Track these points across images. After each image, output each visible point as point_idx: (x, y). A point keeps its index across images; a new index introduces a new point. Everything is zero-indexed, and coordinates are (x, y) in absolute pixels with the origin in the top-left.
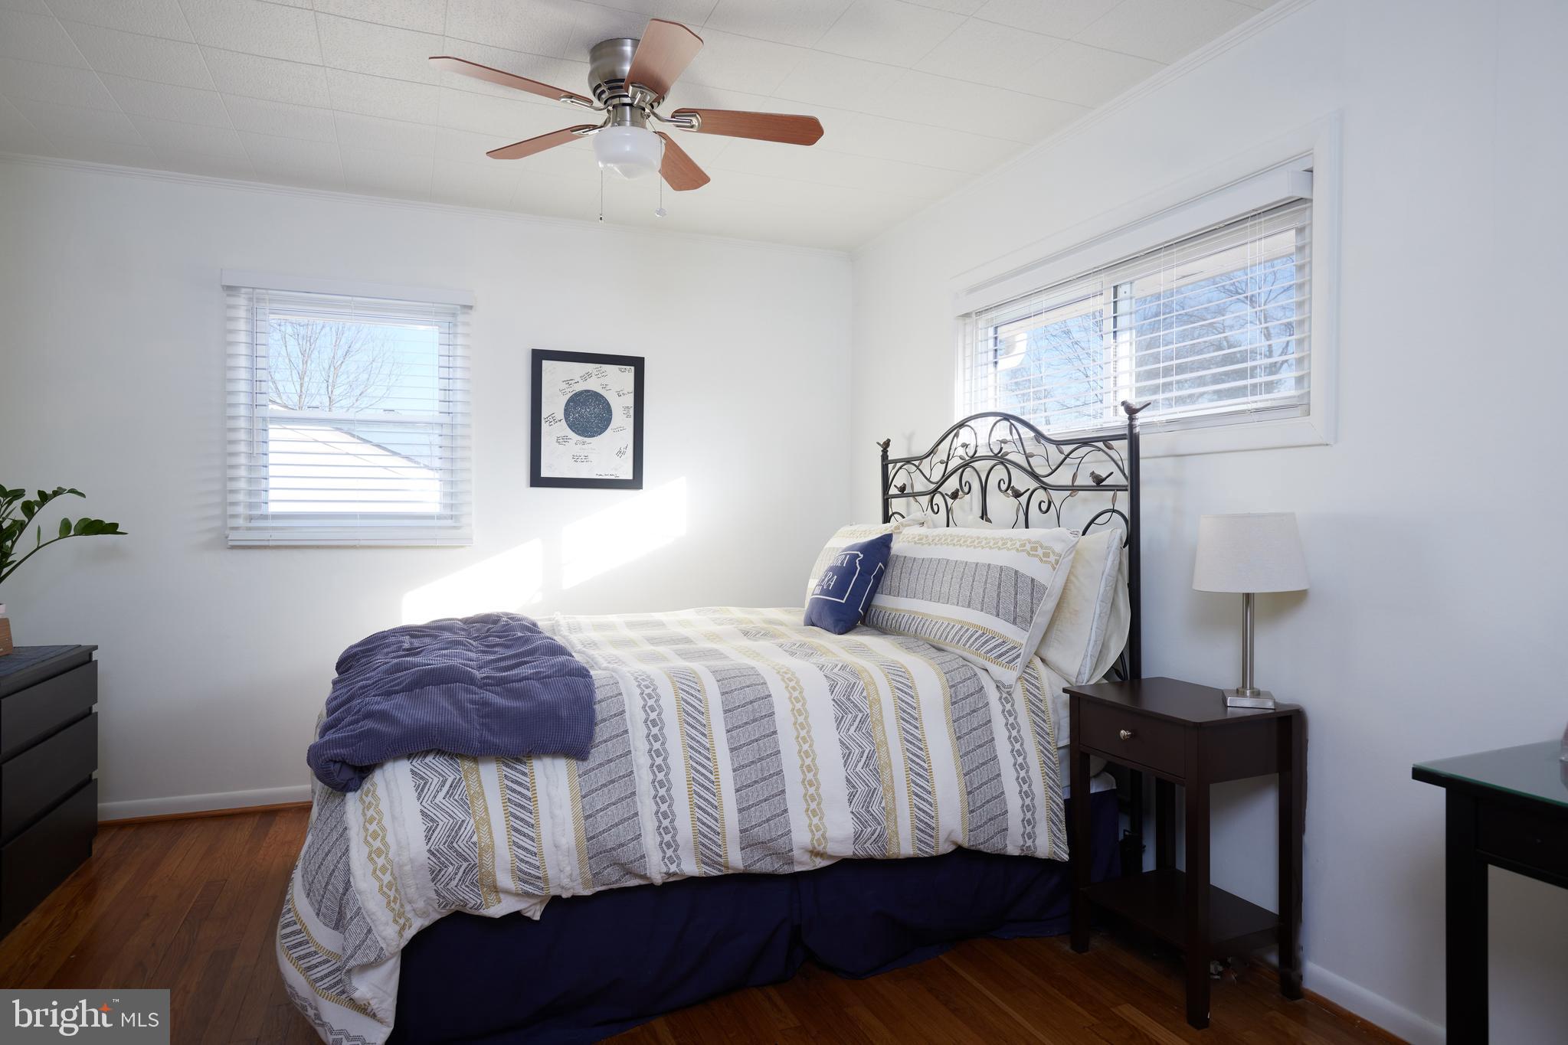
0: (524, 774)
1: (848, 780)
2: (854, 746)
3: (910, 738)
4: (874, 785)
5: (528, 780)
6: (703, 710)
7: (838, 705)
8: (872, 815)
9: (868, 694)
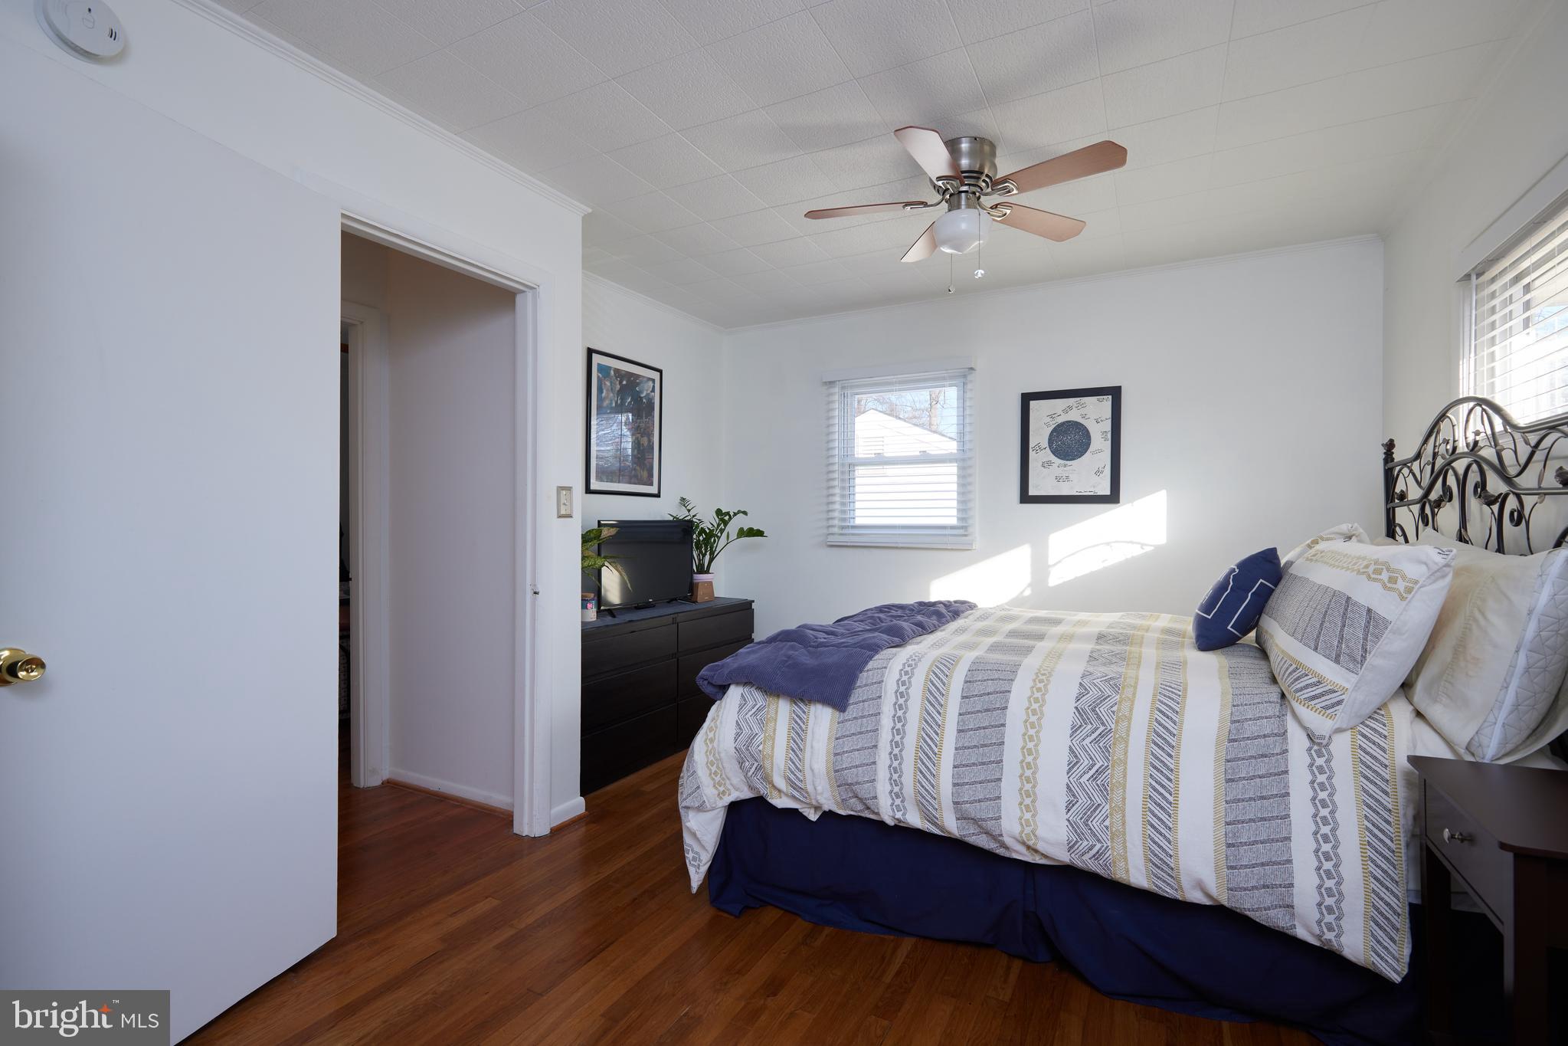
0: (804, 712)
1: (1068, 787)
2: (1083, 756)
3: (1157, 764)
4: (1098, 799)
5: (805, 717)
6: (944, 693)
7: (1080, 713)
8: (1090, 829)
9: (1119, 710)
